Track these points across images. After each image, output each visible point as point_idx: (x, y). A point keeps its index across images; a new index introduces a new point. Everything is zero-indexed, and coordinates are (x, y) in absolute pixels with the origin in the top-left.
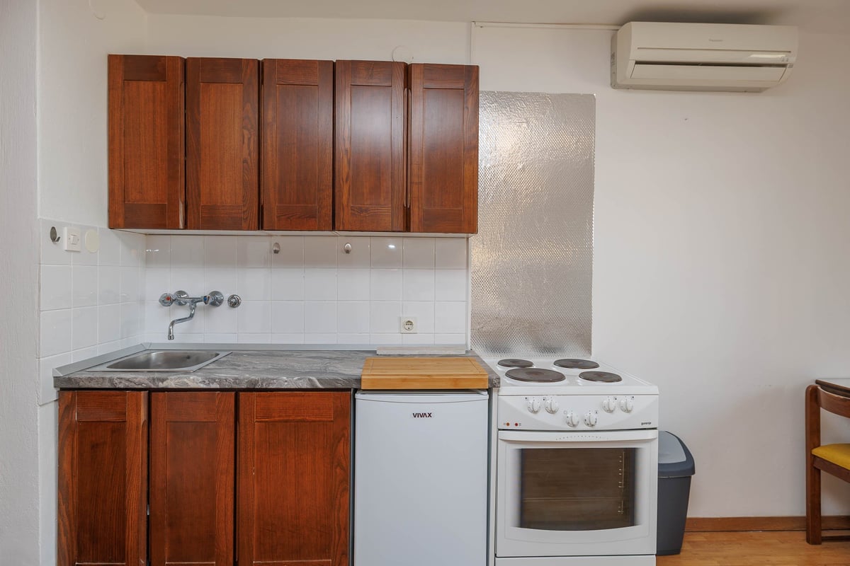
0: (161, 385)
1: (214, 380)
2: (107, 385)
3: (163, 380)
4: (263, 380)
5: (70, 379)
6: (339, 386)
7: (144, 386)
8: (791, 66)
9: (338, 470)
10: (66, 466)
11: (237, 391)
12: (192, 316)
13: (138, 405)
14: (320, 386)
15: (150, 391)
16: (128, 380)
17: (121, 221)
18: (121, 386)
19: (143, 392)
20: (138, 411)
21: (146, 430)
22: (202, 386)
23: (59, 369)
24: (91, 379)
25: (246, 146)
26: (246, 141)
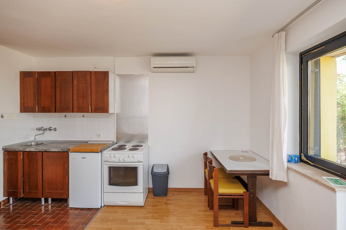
0: (25, 150)
1: (37, 149)
2: (14, 150)
3: (26, 149)
4: (48, 149)
5: (6, 149)
6: (65, 151)
7: (22, 150)
8: (195, 67)
9: (65, 171)
10: (5, 168)
11: (42, 152)
12: (43, 133)
13: (20, 155)
14: (61, 151)
15: (24, 152)
16: (18, 149)
17: (23, 111)
18: (17, 150)
19: (21, 152)
20: (20, 156)
21: (23, 160)
22: (34, 150)
23: (3, 146)
24: (10, 149)
25: (52, 92)
26: (52, 91)
